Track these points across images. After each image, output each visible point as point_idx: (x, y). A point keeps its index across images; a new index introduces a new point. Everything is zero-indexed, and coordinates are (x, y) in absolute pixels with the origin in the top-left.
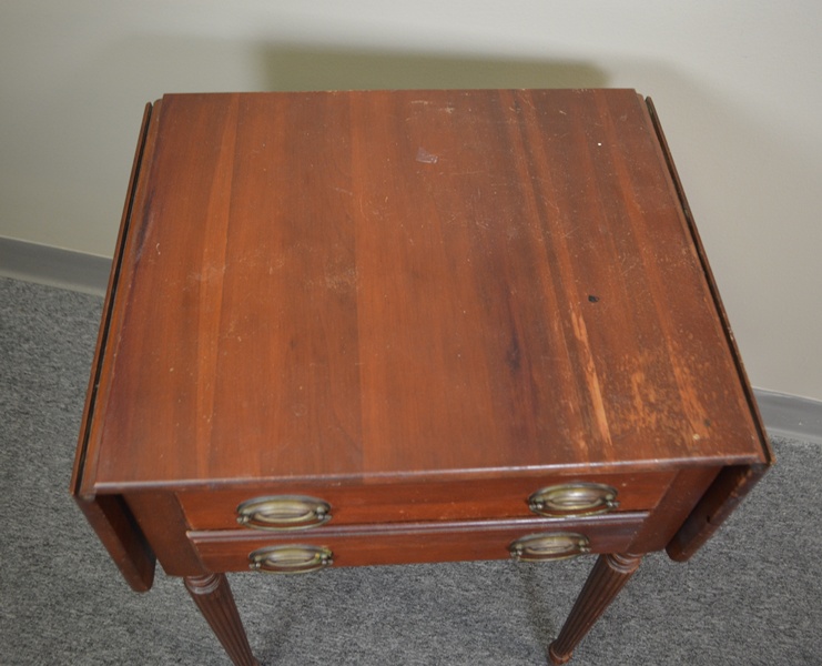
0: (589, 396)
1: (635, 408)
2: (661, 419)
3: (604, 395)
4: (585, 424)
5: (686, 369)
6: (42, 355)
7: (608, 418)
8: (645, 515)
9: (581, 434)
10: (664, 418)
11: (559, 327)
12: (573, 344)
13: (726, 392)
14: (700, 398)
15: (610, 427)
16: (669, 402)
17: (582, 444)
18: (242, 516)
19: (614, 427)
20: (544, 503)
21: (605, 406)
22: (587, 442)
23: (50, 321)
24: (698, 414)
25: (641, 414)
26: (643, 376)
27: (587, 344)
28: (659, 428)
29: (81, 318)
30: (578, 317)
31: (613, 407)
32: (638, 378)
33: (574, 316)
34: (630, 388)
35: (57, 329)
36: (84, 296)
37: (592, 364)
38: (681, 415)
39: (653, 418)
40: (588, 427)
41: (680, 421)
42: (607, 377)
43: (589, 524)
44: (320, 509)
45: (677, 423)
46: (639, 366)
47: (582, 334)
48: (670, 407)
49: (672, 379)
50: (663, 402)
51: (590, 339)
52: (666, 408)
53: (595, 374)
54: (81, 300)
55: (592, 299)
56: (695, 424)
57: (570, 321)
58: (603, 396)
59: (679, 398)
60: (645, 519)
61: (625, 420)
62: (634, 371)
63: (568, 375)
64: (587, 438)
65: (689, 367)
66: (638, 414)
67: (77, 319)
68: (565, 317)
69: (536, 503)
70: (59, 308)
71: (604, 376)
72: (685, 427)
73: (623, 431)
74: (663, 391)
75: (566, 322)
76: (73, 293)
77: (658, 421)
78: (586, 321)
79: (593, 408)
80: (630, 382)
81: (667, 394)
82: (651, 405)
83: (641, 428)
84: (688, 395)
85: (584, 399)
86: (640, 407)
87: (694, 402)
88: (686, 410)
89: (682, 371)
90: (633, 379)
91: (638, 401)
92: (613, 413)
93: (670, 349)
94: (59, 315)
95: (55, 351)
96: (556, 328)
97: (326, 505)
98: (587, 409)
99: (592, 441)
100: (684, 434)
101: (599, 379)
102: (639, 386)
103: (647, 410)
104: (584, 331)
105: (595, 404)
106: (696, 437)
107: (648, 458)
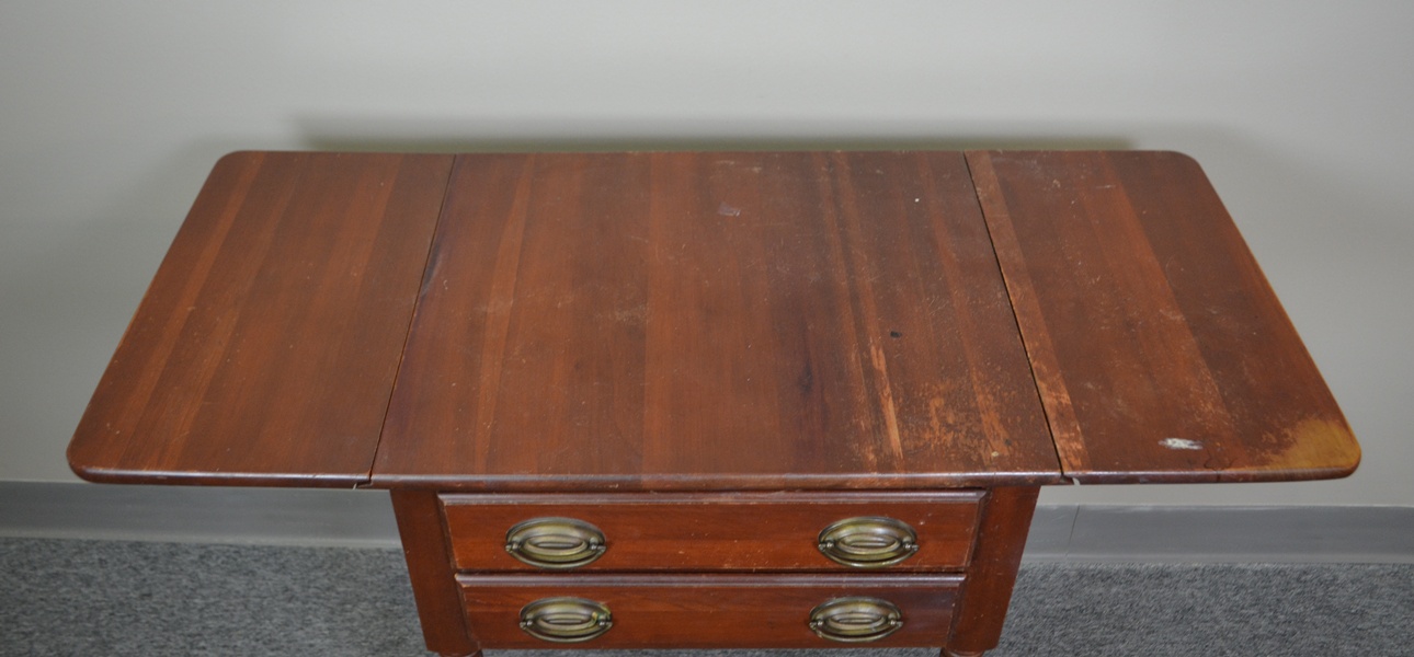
0: (883, 417)
1: (931, 428)
2: (958, 438)
3: (899, 415)
4: (876, 440)
5: (989, 396)
6: (7, 621)
7: (901, 436)
8: (961, 579)
9: (871, 448)
10: (961, 438)
11: (856, 358)
12: (870, 372)
13: (1032, 417)
14: (1003, 421)
15: (902, 443)
16: (970, 424)
17: (871, 456)
18: (511, 543)
19: (907, 443)
20: (836, 542)
21: (898, 426)
22: (877, 455)
23: (14, 579)
24: (998, 435)
25: (937, 433)
26: (943, 403)
27: (885, 373)
28: (955, 445)
29: (56, 569)
30: (877, 349)
31: (908, 427)
32: (937, 402)
33: (873, 349)
34: (928, 412)
35: (24, 586)
36: (58, 542)
37: (888, 390)
38: (981, 435)
39: (950, 437)
40: (879, 443)
41: (979, 440)
42: (904, 401)
43: (897, 585)
44: (593, 539)
45: (976, 441)
46: (939, 393)
47: (880, 363)
48: (969, 429)
49: (973, 405)
50: (962, 424)
51: (888, 369)
52: (965, 430)
53: (891, 398)
54: (53, 547)
55: (894, 334)
56: (995, 444)
57: (869, 352)
58: (897, 417)
59: (980, 421)
60: (962, 583)
61: (919, 438)
62: (933, 397)
63: (862, 398)
64: (877, 452)
65: (994, 394)
66: (934, 433)
67: (51, 571)
68: (864, 349)
69: (825, 542)
70: (24, 561)
71: (901, 400)
72: (983, 446)
73: (916, 447)
74: (963, 415)
75: (864, 353)
76: (43, 540)
77: (954, 440)
78: (885, 353)
79: (886, 427)
80: (927, 405)
81: (967, 417)
82: (948, 426)
83: (935, 447)
84: (990, 420)
85: (877, 419)
86: (937, 427)
87: (996, 424)
88: (986, 432)
89: (986, 398)
90: (931, 403)
91: (935, 422)
92: (906, 432)
93: (975, 378)
94: (26, 570)
95: (24, 613)
96: (853, 359)
97: (600, 535)
98: (880, 427)
99: (882, 455)
100: (982, 452)
101: (894, 403)
102: (937, 410)
103: (943, 429)
104: (883, 362)
105: (888, 423)
106: (994, 454)
107: (940, 471)
